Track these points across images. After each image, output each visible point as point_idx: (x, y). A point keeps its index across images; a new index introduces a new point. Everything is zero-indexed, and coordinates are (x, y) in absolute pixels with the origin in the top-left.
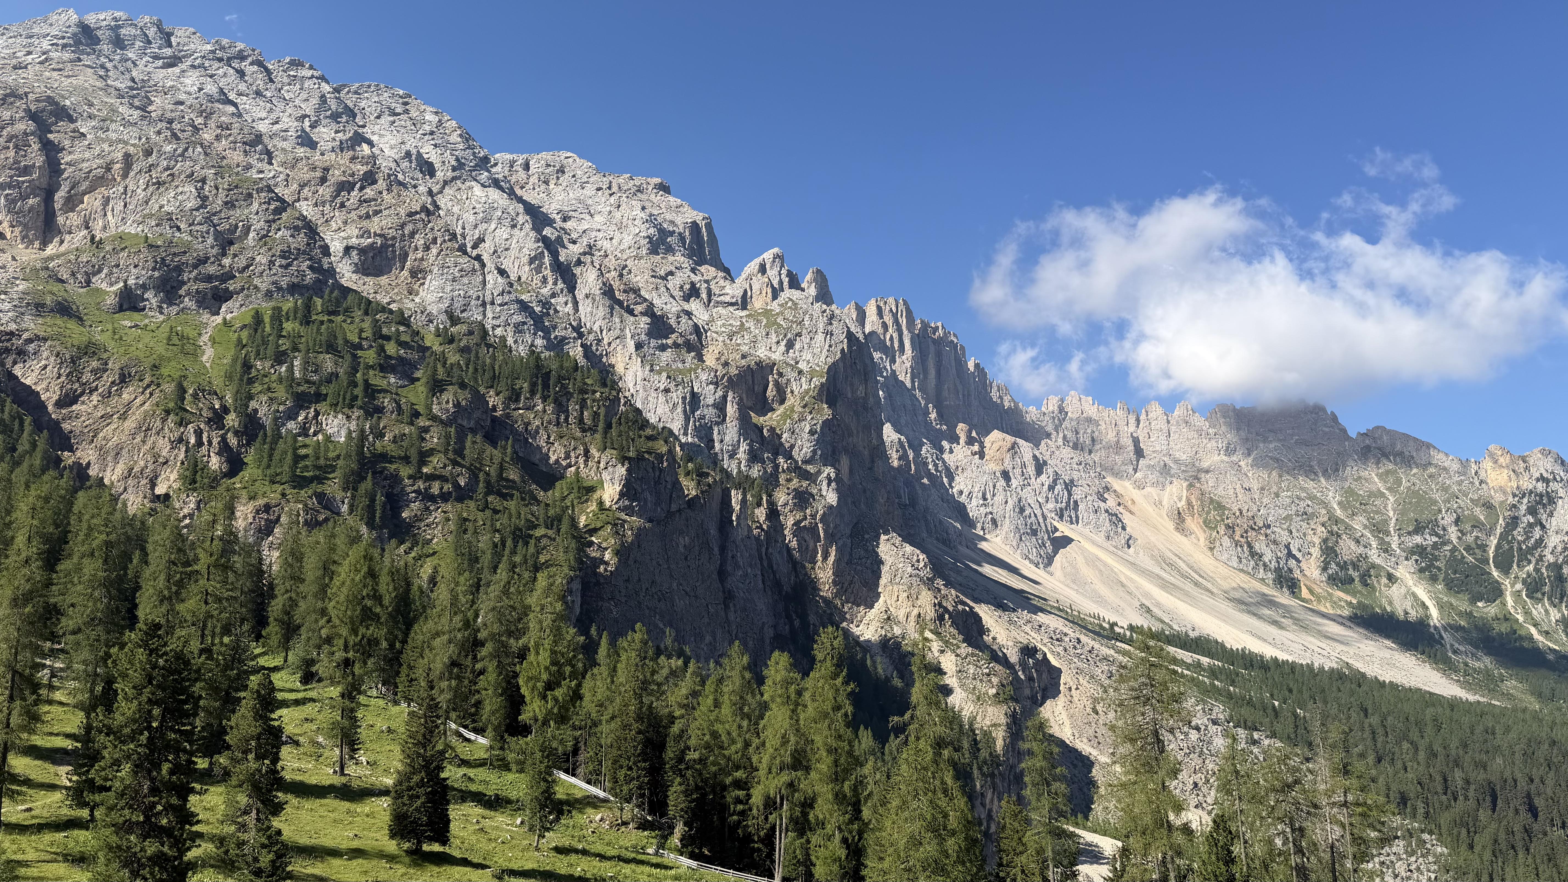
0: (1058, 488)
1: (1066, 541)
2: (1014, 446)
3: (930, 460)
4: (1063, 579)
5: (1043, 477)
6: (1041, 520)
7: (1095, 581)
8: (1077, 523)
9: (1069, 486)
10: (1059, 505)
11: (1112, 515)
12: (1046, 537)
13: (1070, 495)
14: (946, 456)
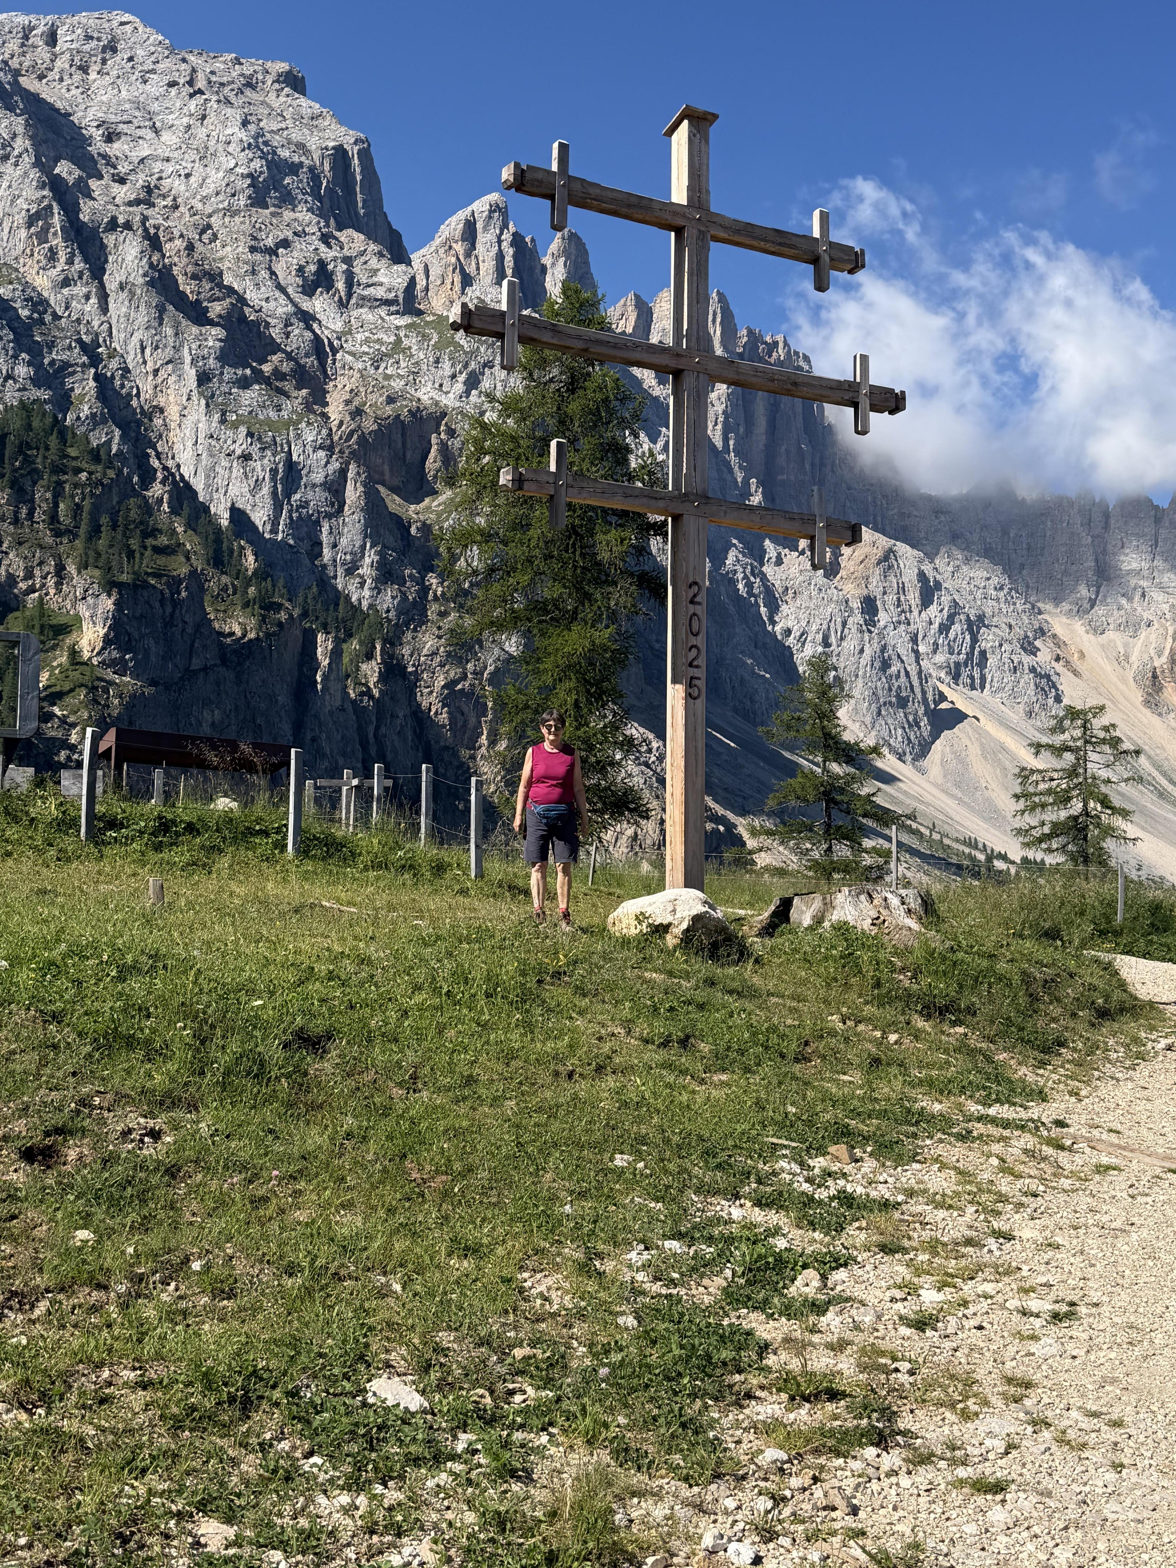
0: (956, 628)
1: (956, 717)
2: (888, 556)
3: (740, 576)
4: (940, 780)
5: (933, 610)
6: (916, 682)
7: (993, 785)
8: (983, 688)
9: (975, 626)
10: (954, 658)
11: (1042, 677)
12: (921, 711)
13: (974, 640)
14: (768, 570)
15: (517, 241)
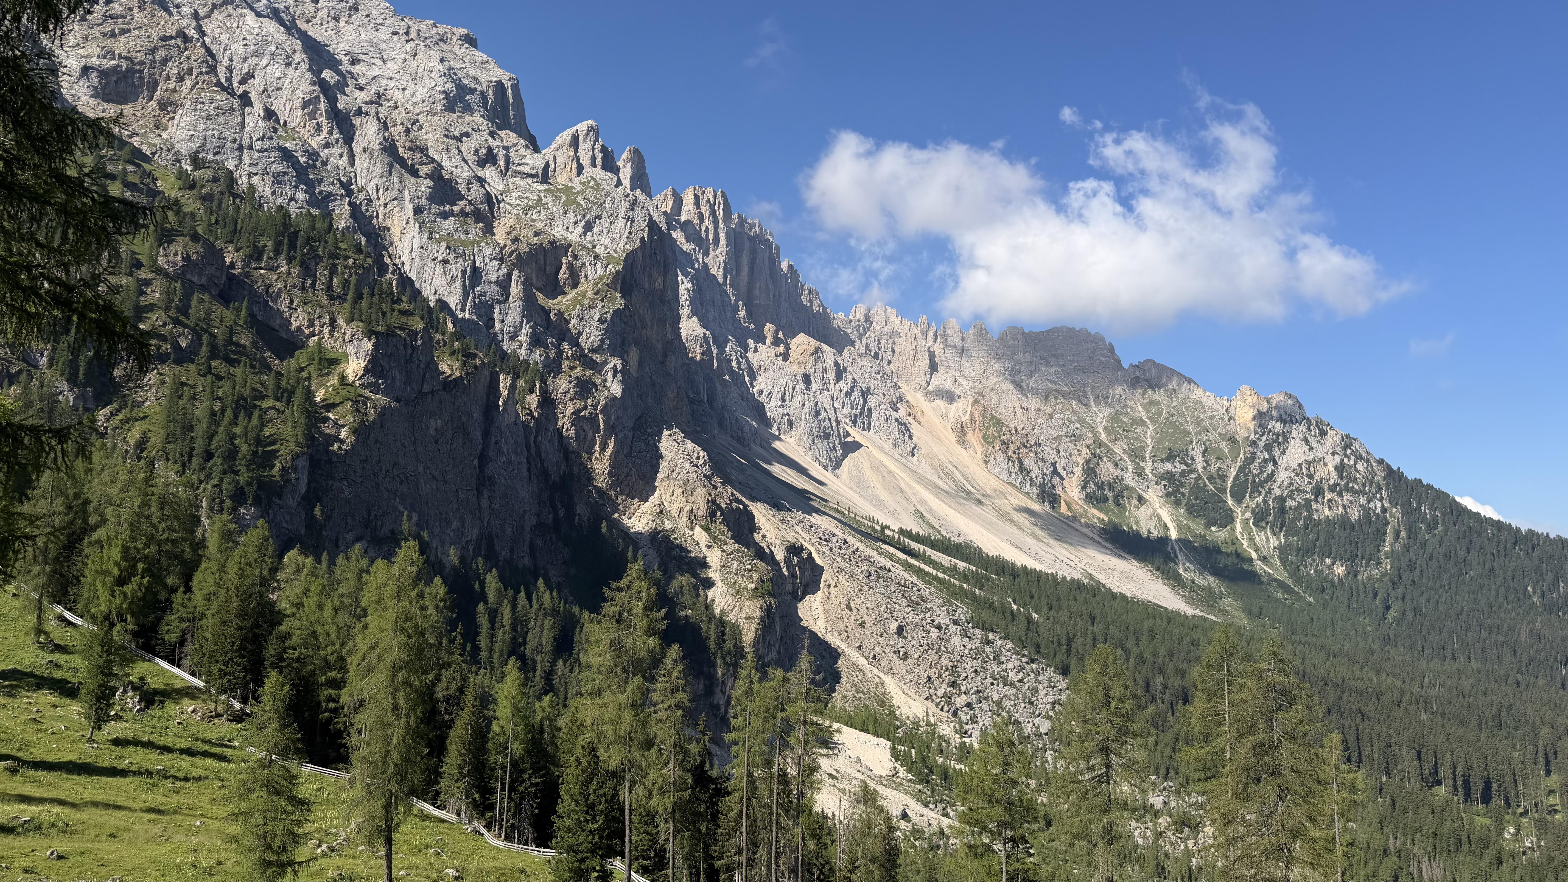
0: (855, 394)
1: (856, 446)
2: (817, 350)
3: (734, 358)
4: (848, 482)
5: (842, 383)
6: (834, 425)
7: (878, 486)
8: (869, 429)
9: (865, 394)
10: (854, 411)
11: (902, 424)
12: (837, 442)
13: (865, 402)
14: (750, 355)
15: (604, 150)
